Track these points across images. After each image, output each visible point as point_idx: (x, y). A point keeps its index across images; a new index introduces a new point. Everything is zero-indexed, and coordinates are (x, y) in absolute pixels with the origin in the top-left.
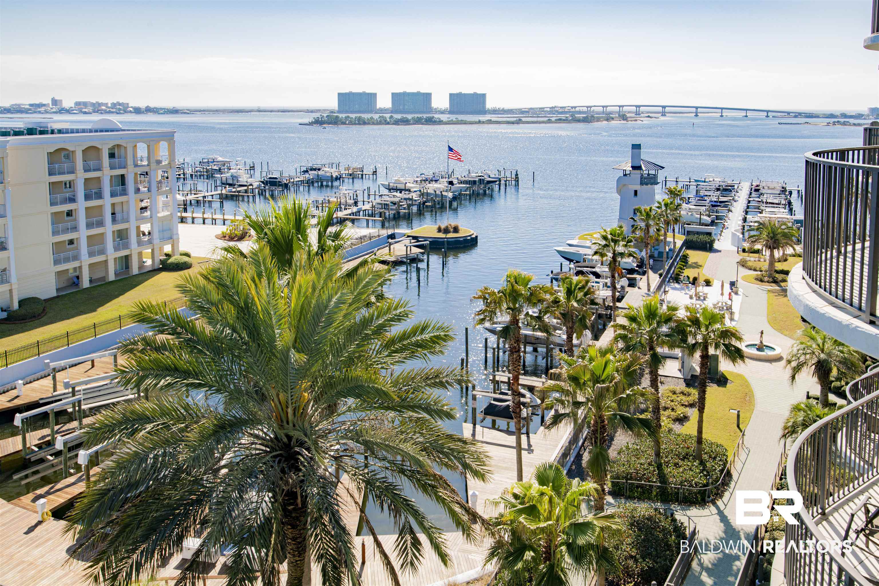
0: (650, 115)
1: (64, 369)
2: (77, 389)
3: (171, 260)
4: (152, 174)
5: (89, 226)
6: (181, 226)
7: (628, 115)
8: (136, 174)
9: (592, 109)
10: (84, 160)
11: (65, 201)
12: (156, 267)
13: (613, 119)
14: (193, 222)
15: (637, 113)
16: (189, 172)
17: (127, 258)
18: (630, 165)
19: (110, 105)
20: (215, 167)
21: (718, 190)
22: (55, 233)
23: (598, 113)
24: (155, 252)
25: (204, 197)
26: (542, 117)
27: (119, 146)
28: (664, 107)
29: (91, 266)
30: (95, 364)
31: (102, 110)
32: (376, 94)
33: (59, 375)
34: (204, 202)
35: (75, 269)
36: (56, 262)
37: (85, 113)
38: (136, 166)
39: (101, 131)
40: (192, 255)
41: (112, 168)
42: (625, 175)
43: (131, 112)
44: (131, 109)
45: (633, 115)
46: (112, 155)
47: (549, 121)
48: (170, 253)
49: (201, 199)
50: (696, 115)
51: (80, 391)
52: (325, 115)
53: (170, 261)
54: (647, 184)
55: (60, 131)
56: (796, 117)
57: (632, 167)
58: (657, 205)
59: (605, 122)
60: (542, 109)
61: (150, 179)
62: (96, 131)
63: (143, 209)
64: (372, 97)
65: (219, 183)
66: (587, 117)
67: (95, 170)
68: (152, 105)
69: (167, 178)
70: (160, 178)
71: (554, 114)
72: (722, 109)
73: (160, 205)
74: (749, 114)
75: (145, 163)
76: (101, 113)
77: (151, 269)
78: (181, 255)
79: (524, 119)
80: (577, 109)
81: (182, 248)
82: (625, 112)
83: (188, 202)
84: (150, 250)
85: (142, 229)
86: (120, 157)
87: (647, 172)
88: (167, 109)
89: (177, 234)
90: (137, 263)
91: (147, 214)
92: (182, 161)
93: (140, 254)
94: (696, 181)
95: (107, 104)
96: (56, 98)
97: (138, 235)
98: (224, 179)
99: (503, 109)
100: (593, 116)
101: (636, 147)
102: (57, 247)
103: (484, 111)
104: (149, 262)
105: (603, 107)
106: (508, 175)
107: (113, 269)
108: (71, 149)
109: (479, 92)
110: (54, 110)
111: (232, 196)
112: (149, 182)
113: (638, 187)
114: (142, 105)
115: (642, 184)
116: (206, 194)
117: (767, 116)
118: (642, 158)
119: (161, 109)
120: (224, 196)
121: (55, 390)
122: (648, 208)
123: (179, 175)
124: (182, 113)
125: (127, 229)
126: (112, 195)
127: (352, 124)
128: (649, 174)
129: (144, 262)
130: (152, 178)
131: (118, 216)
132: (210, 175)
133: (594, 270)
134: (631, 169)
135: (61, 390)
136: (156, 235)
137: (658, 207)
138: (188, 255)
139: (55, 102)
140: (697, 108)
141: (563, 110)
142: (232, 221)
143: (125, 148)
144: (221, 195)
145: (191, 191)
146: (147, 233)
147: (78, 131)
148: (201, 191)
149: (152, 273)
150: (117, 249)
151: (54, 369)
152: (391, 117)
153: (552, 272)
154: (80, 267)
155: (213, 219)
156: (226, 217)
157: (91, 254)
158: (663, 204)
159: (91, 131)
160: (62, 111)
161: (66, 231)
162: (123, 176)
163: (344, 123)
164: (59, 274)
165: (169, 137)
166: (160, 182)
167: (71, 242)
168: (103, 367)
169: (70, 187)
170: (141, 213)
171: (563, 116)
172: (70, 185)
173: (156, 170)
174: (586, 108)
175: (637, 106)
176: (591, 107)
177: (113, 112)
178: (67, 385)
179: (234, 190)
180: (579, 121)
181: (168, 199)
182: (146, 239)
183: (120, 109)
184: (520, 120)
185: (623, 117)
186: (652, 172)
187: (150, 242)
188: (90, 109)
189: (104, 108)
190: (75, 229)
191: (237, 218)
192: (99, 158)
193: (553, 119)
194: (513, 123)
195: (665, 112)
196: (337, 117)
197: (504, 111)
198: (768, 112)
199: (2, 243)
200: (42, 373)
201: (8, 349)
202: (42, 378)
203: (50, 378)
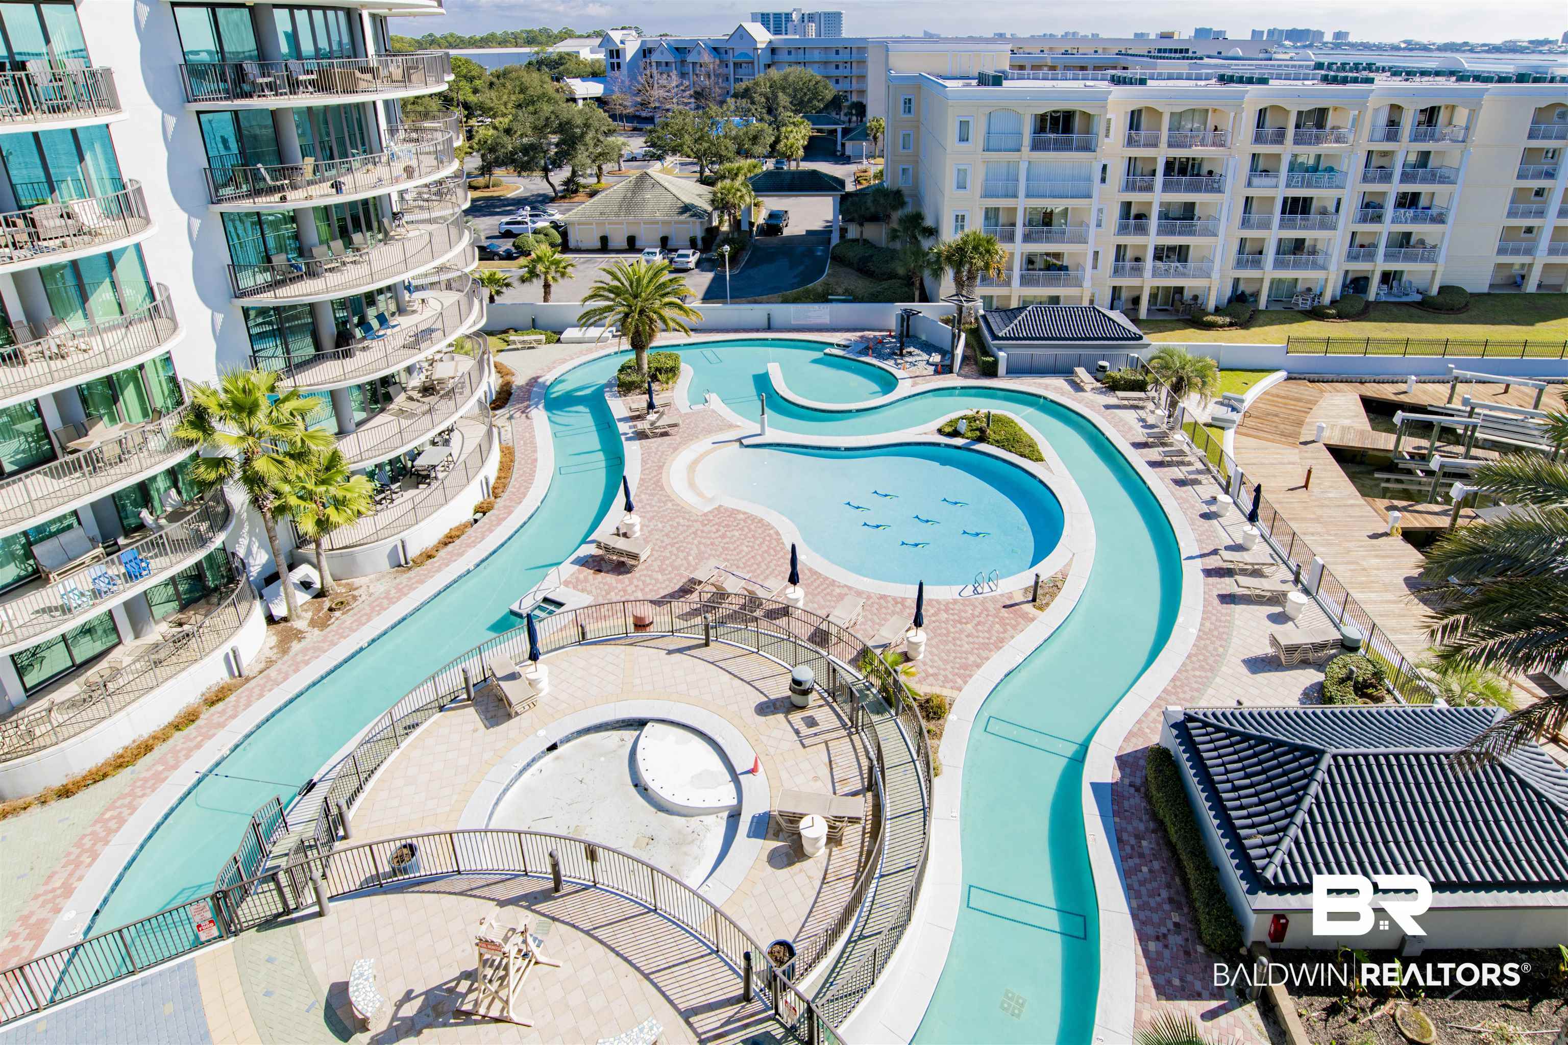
1: (1468, 381)
2: (1477, 411)
5: (1562, 213)
11: (1539, 175)
22: (1511, 214)
30: (1511, 390)
33: (1459, 386)
36: (1501, 251)
51: (1479, 414)
121: (1450, 401)
135: (1456, 404)
151: (1456, 378)
154: (1531, 265)
157: (1552, 251)
161: (1527, 214)
164: (1499, 266)
167: (1529, 230)
168: (1519, 398)
169: (1552, 158)
172: (1554, 154)
178: (1465, 402)
190: (1540, 214)
199: (1441, 214)
200: (1441, 377)
201: (1411, 337)
202: (1439, 382)
203: (1449, 386)
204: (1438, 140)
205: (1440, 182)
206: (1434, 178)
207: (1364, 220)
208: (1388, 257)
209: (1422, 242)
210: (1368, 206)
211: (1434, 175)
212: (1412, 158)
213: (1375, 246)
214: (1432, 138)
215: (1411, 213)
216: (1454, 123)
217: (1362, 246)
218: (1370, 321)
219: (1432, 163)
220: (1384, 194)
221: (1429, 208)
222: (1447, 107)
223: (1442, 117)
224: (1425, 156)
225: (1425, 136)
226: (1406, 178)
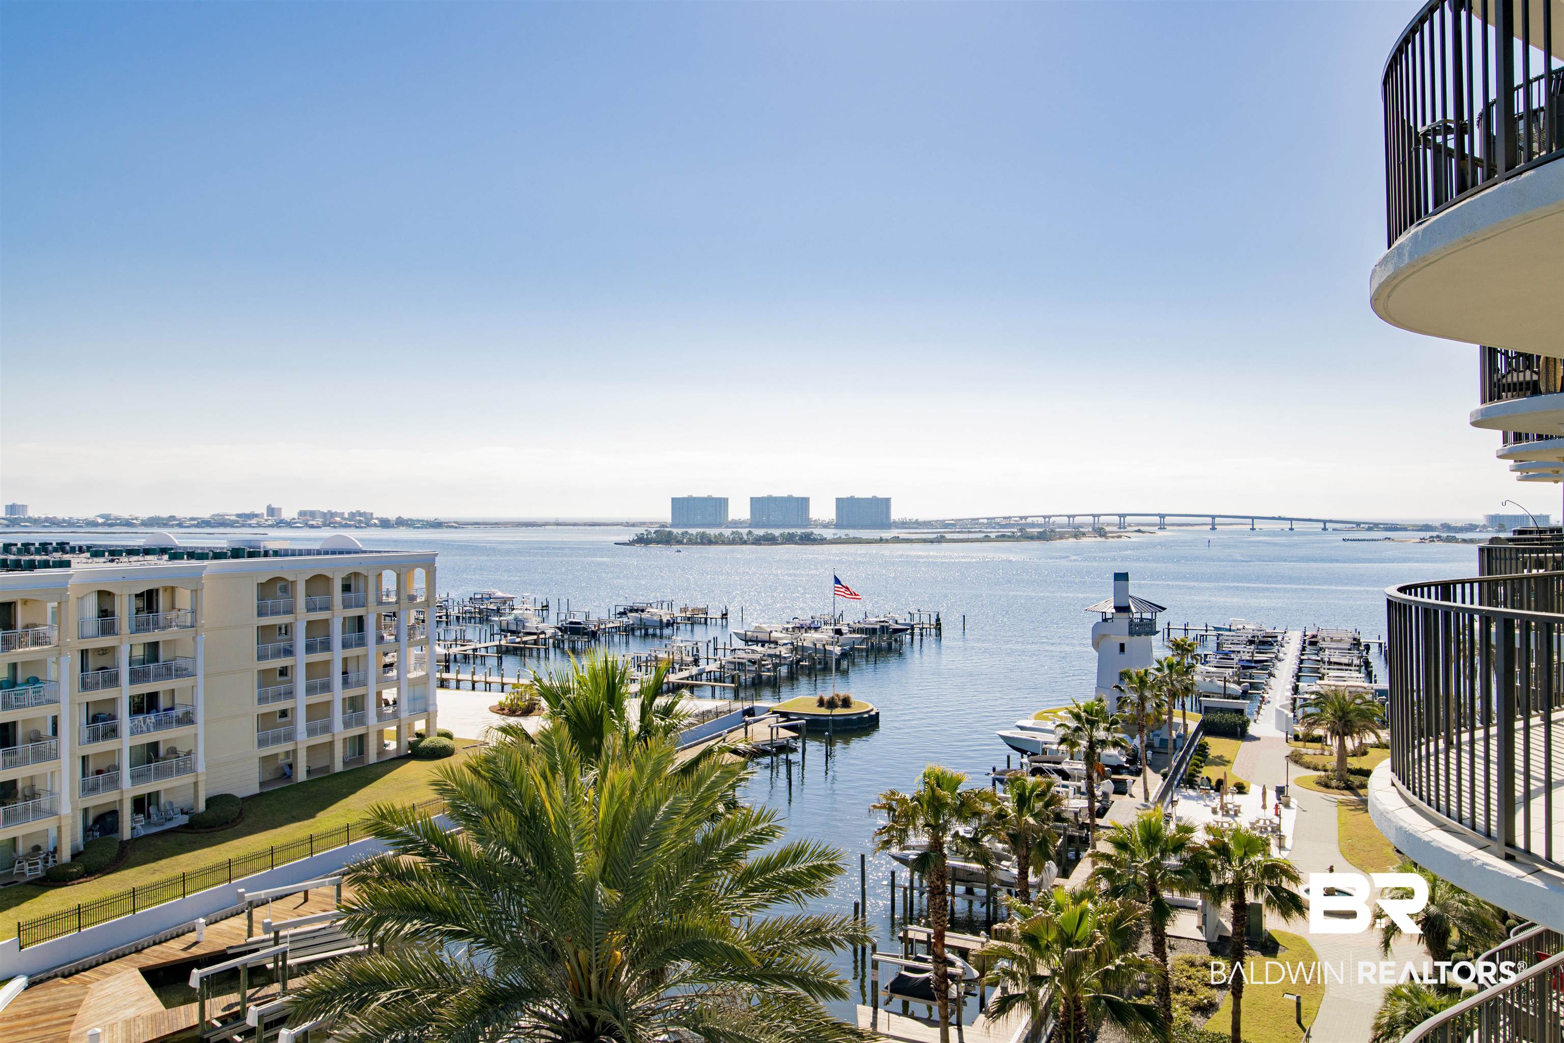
0: (1142, 528)
1: (264, 903)
2: (281, 933)
3: (425, 743)
4: (402, 615)
5: (310, 690)
6: (440, 692)
7: (1107, 529)
8: (379, 615)
9: (1052, 519)
10: (308, 595)
11: (277, 654)
12: (402, 753)
13: (1084, 534)
14: (458, 688)
15: (1122, 526)
16: (454, 612)
17: (362, 739)
18: (1112, 605)
19: (346, 516)
20: (492, 607)
21: (1251, 642)
22: (262, 700)
23: (1061, 526)
24: (402, 731)
25: (475, 650)
26: (975, 532)
27: (356, 575)
28: (1162, 516)
29: (310, 749)
30: (310, 897)
31: (336, 523)
32: (727, 499)
33: (257, 913)
34: (475, 657)
35: (287, 753)
36: (262, 743)
37: (312, 527)
38: (380, 603)
39: (334, 553)
40: (455, 736)
41: (346, 605)
42: (1105, 620)
43: (375, 525)
44: (376, 521)
45: (1115, 529)
46: (346, 588)
47: (987, 539)
48: (423, 732)
49: (471, 652)
50: (1213, 529)
51: (285, 937)
52: (653, 530)
53: (423, 744)
54: (1139, 634)
55: (276, 553)
56: (1369, 529)
57: (1115, 608)
58: (1156, 665)
60: (975, 521)
61: (399, 621)
62: (326, 553)
63: (388, 666)
64: (721, 504)
65: (496, 628)
66: (1044, 532)
67: (321, 609)
68: (405, 516)
69: (423, 621)
70: (412, 621)
71: (994, 528)
72: (1253, 518)
73: (412, 661)
74: (1296, 525)
75: (393, 599)
76: (335, 527)
77: (395, 756)
78: (439, 735)
79: (948, 536)
80: (1029, 520)
81: (442, 725)
82: (1103, 524)
83: (452, 657)
84: (395, 728)
85: (384, 697)
86: (357, 591)
87: (1138, 616)
88: (427, 522)
89: (435, 704)
90: (375, 747)
91: (393, 673)
92: (444, 596)
93: (380, 733)
94: (1216, 629)
95: (343, 514)
96: (273, 506)
97: (379, 705)
98: (504, 624)
99: (917, 520)
100: (1053, 531)
101: (1121, 577)
102: (264, 720)
103: (887, 524)
104: (392, 746)
105: (1069, 517)
106: (925, 619)
107: (341, 755)
108: (290, 579)
109: (879, 496)
110: (270, 523)
111: (516, 649)
112: (398, 627)
113: (1125, 639)
114: (392, 516)
115: (1131, 633)
116: (478, 646)
117: (1325, 529)
118: (1130, 594)
119: (419, 521)
120: (504, 649)
121: (250, 935)
122: (1143, 671)
123: (440, 617)
124: (447, 527)
125: (363, 695)
126: (345, 646)
127: (692, 544)
128: (1142, 619)
129: (386, 745)
130: (402, 622)
131: (352, 677)
132: (483, 617)
133: (1059, 767)
134: (1114, 611)
135: (259, 935)
136: (404, 705)
137: (1158, 670)
138: (448, 736)
139: (271, 511)
140: (1213, 517)
141: (1006, 522)
142: (515, 686)
143: (366, 577)
144: (499, 647)
145: (456, 640)
146: (391, 703)
147: (301, 553)
148: (470, 641)
149: (397, 762)
150: (347, 725)
151: (250, 903)
152: (750, 533)
153: (994, 769)
154: (295, 751)
155: (486, 683)
156: (505, 680)
157: (311, 732)
158: (1165, 664)
159: (319, 553)
160: (281, 524)
161: (277, 697)
162: (360, 619)
163: (680, 542)
164: (264, 760)
165: (428, 563)
166: (412, 628)
167: (284, 714)
168: (320, 902)
169: (286, 634)
170: (385, 672)
171: (1007, 531)
172: (287, 630)
173: (409, 609)
174: (1042, 519)
175: (1120, 516)
176: (1049, 517)
177: (350, 526)
178: (267, 928)
179: (518, 640)
180: (1031, 538)
181: (424, 652)
182: (390, 711)
183: (360, 522)
184: (942, 537)
185: (1100, 532)
186: (1147, 615)
187: (395, 715)
188: (319, 521)
189: (338, 519)
190: (290, 694)
191: (522, 681)
192: (329, 592)
193: (993, 536)
194: (932, 541)
195: (1164, 524)
196: (670, 533)
197: (918, 524)
198: (1325, 522)
199: (187, 713)
200: (233, 908)
201: (187, 870)
202: (232, 916)
203: (244, 915)
204: (164, 628)
205: (177, 676)
206: (169, 672)
207: (95, 737)
208: (136, 778)
209: (173, 751)
210: (95, 719)
211: (169, 669)
212: (139, 652)
213: (117, 768)
214: (156, 625)
215: (152, 718)
216: (177, 606)
217: (99, 772)
218: (132, 866)
219: (162, 656)
220: (113, 701)
221: (172, 709)
222: (165, 589)
223: (163, 600)
224: (153, 648)
225: (148, 624)
226: (135, 678)
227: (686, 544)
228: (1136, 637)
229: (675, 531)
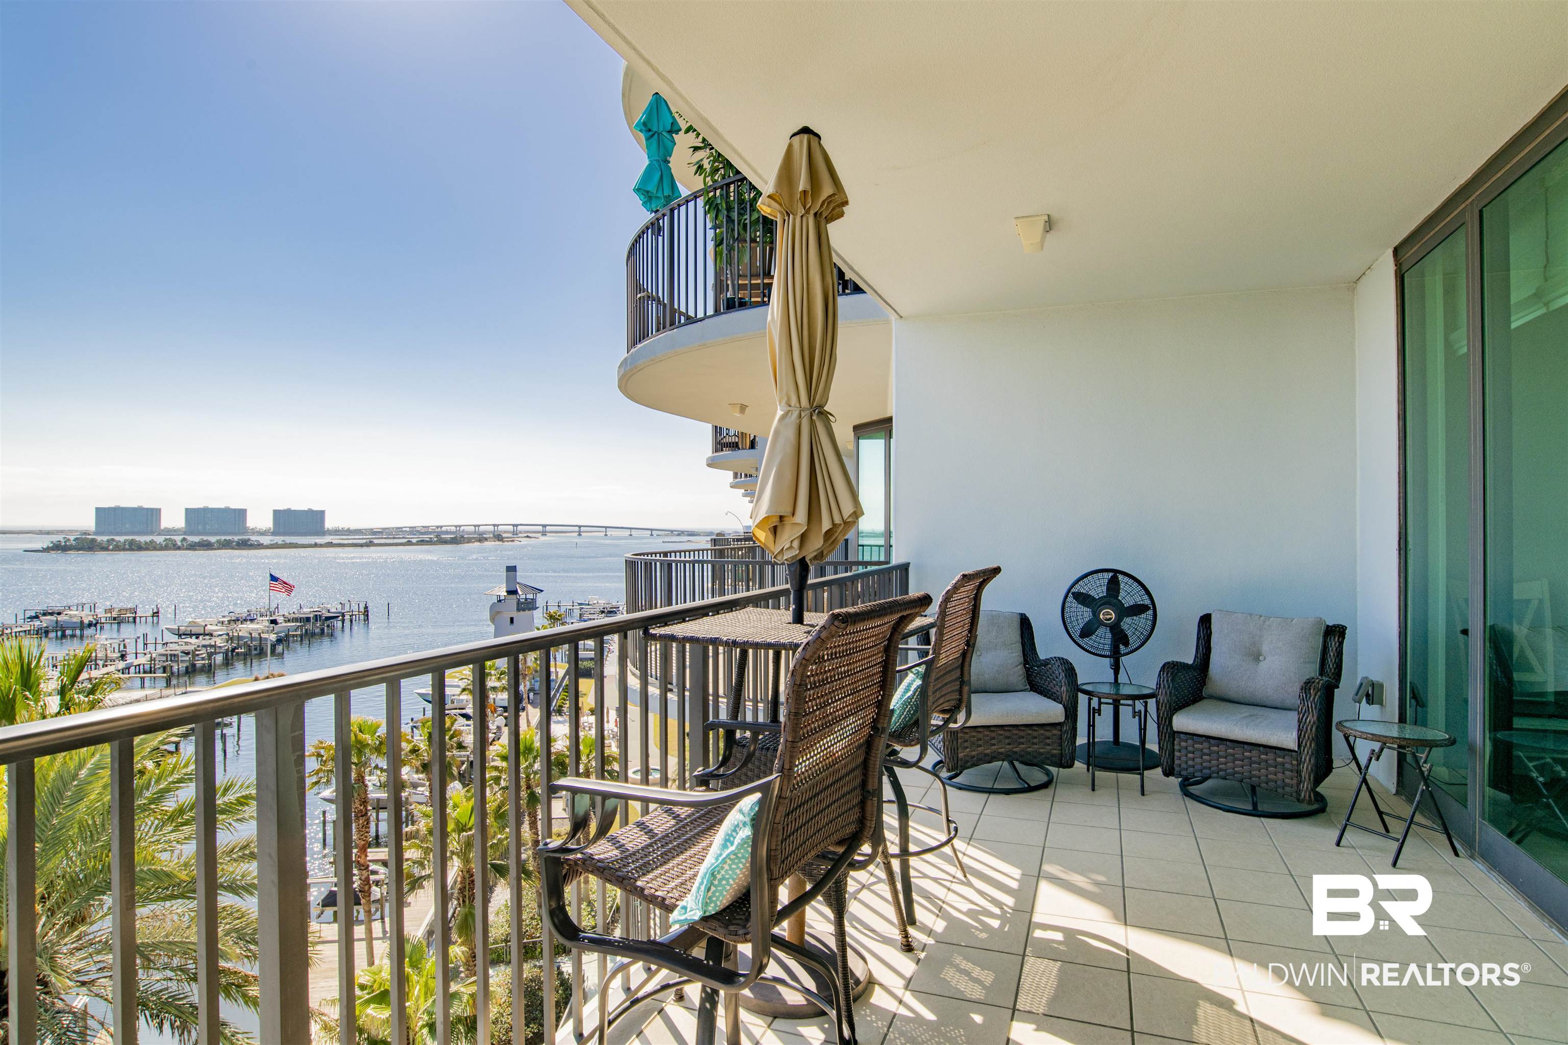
0: (530, 535)
7: (504, 535)
9: (462, 528)
13: (486, 539)
15: (515, 533)
18: (505, 589)
21: (603, 612)
23: (469, 533)
26: (399, 538)
28: (544, 526)
32: (159, 510)
42: (500, 601)
45: (510, 535)
47: (409, 543)
50: (580, 535)
52: (72, 538)
54: (524, 610)
56: (679, 535)
57: (507, 592)
59: (477, 544)
60: (399, 529)
64: (155, 513)
66: (456, 538)
71: (415, 535)
72: (606, 527)
74: (634, 533)
79: (376, 541)
80: (444, 529)
82: (501, 532)
87: (524, 596)
94: (580, 604)
99: (348, 529)
100: (462, 537)
101: (511, 569)
103: (322, 532)
105: (475, 526)
106: (355, 608)
109: (314, 509)
113: (514, 614)
115: (518, 610)
117: (652, 535)
118: (518, 581)
127: (120, 550)
128: (526, 599)
133: (464, 711)
134: (506, 594)
140: (580, 527)
141: (426, 530)
152: (184, 539)
153: (412, 720)
163: (106, 549)
171: (426, 537)
174: (454, 528)
175: (514, 525)
176: (460, 526)
180: (445, 542)
184: (371, 542)
185: (499, 537)
186: (530, 596)
193: (414, 541)
194: (361, 545)
195: (545, 532)
196: (93, 540)
197: (349, 532)
198: (652, 530)
227: (112, 550)
228: (522, 613)
229: (99, 538)
